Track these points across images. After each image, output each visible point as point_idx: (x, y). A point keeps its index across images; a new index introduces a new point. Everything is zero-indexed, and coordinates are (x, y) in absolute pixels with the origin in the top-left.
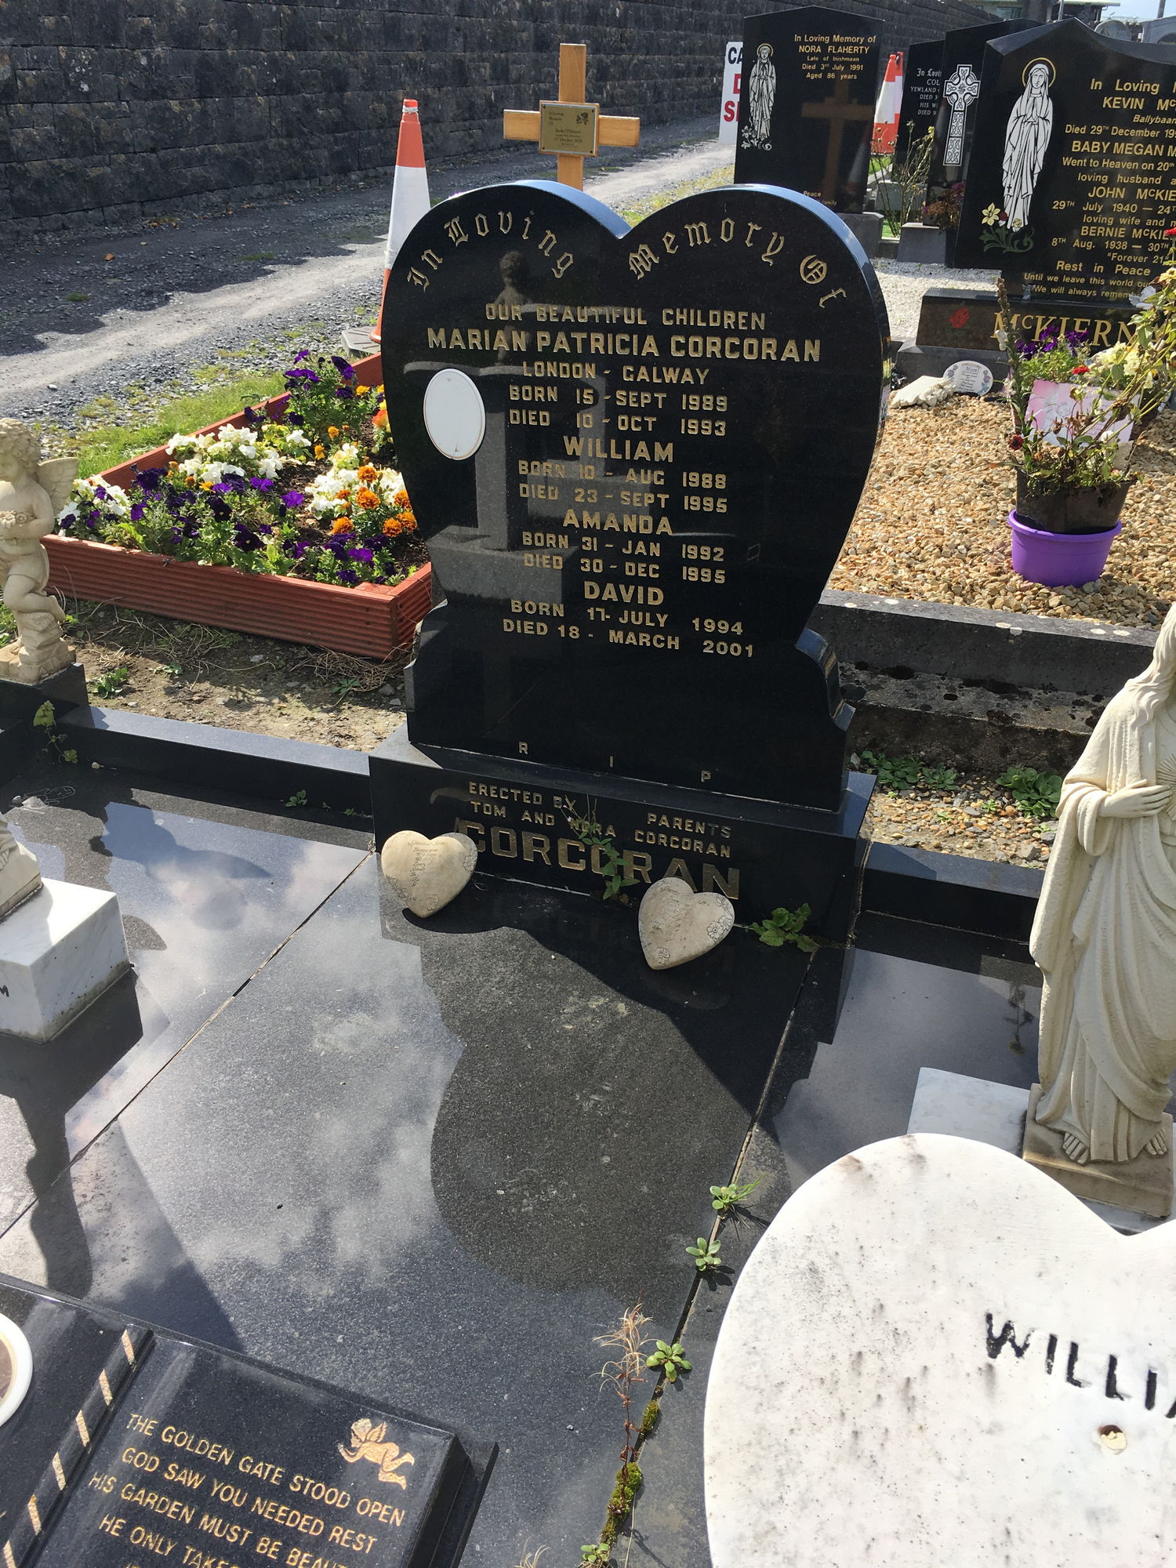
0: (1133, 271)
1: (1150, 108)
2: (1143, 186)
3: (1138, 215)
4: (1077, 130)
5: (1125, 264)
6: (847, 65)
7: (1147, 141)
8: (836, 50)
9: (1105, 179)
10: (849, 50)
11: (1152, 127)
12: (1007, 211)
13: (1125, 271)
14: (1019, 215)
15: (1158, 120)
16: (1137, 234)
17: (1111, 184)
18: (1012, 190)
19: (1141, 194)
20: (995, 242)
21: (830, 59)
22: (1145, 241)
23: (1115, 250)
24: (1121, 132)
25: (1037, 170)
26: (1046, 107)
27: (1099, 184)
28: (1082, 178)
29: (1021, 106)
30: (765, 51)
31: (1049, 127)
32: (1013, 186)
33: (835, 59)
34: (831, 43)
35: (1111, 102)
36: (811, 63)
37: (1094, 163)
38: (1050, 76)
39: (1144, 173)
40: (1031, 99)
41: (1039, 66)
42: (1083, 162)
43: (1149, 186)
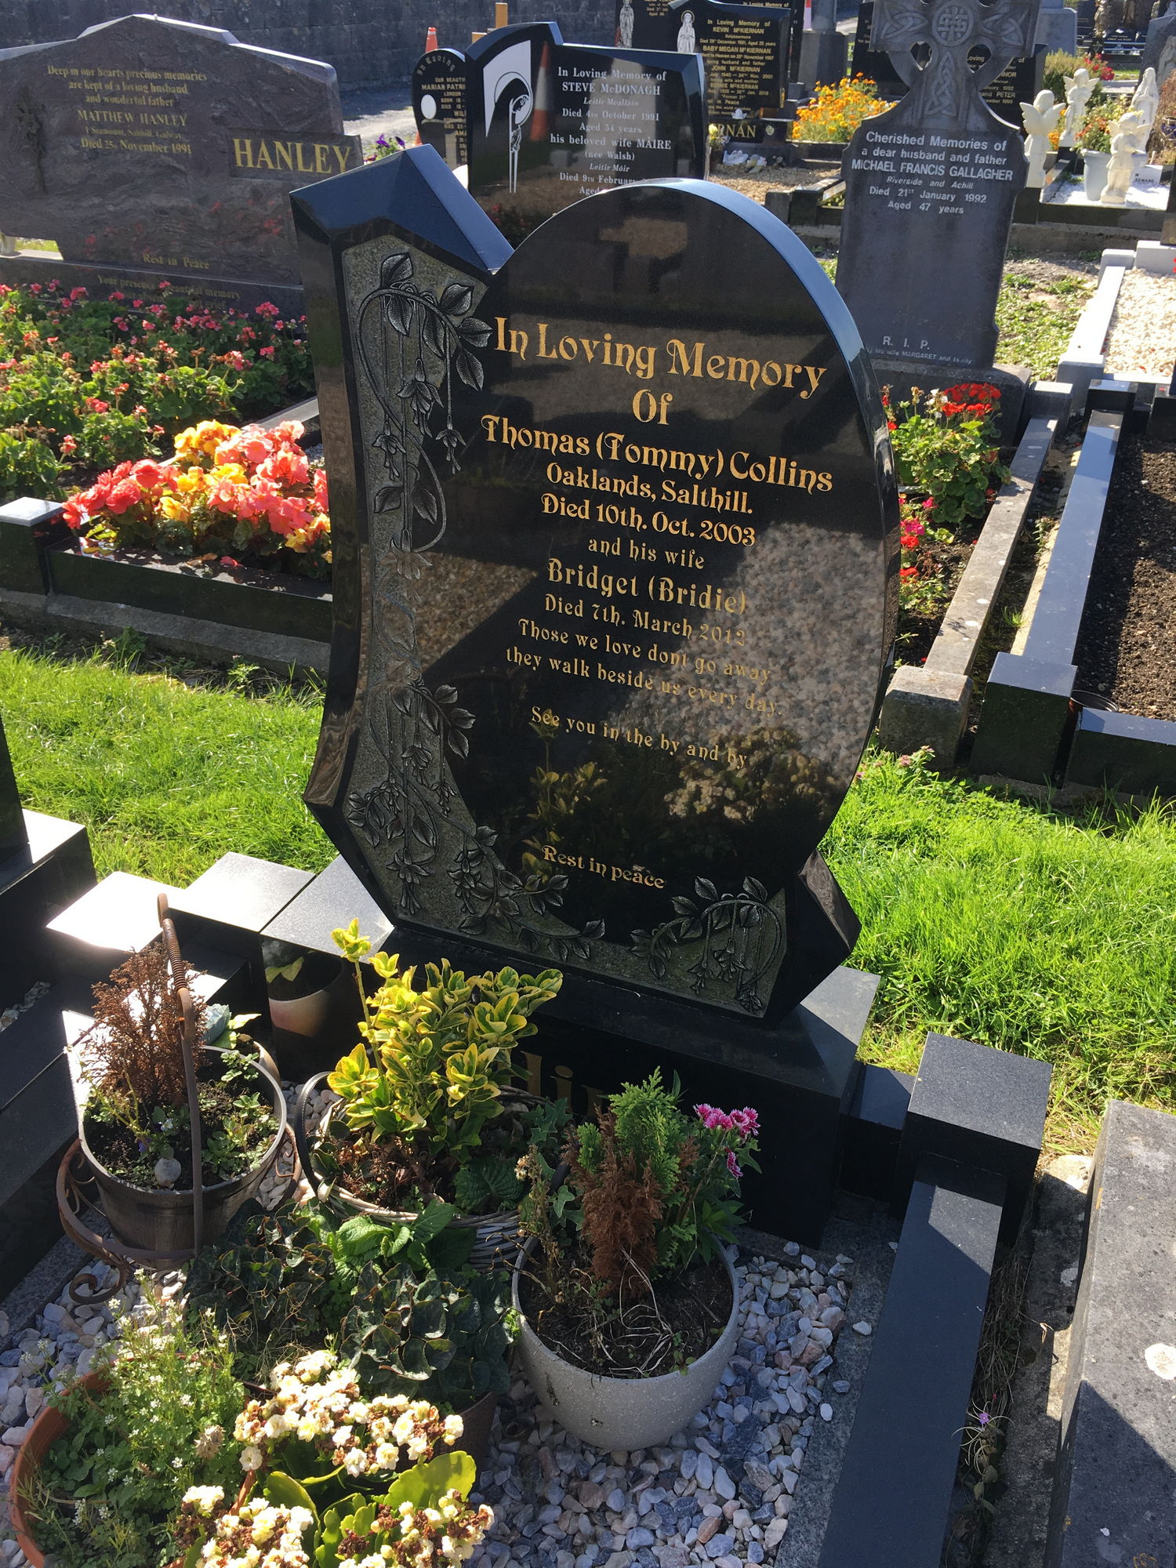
1: (731, 32)
11: (733, 40)
19: (732, 69)
24: (721, 42)
26: (692, 32)
29: (682, 31)
35: (716, 29)
43: (734, 65)
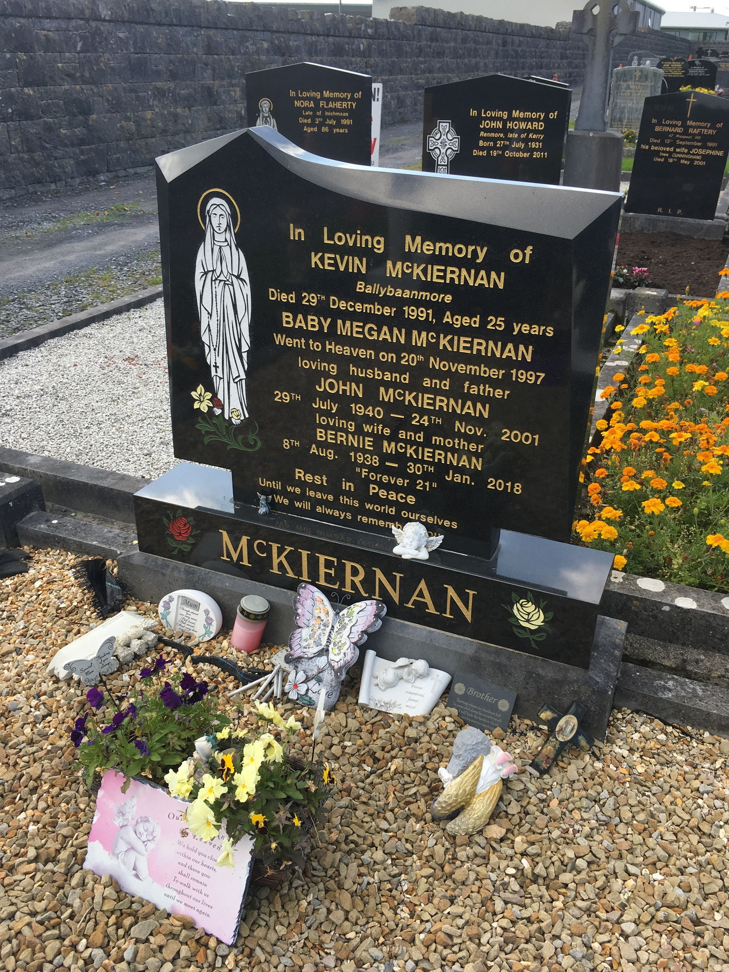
0: (393, 496)
1: (377, 274)
2: (387, 385)
3: (385, 423)
4: (284, 297)
5: (381, 485)
6: (338, 119)
7: (380, 321)
8: (327, 105)
9: (334, 369)
10: (338, 105)
11: (386, 301)
12: (220, 396)
13: (383, 494)
14: (235, 403)
15: (390, 291)
16: (389, 448)
17: (344, 376)
18: (220, 370)
19: (387, 395)
20: (214, 433)
21: (323, 113)
22: (400, 458)
23: (363, 465)
24: (343, 305)
25: (245, 348)
26: (237, 262)
27: (327, 375)
28: (305, 364)
29: (205, 258)
30: (265, 105)
31: (247, 290)
32: (219, 364)
33: (327, 114)
34: (323, 98)
35: (322, 259)
36: (307, 117)
37: (315, 346)
38: (233, 215)
39: (385, 367)
40: (216, 249)
41: (216, 200)
42: (301, 343)
43: (395, 385)
